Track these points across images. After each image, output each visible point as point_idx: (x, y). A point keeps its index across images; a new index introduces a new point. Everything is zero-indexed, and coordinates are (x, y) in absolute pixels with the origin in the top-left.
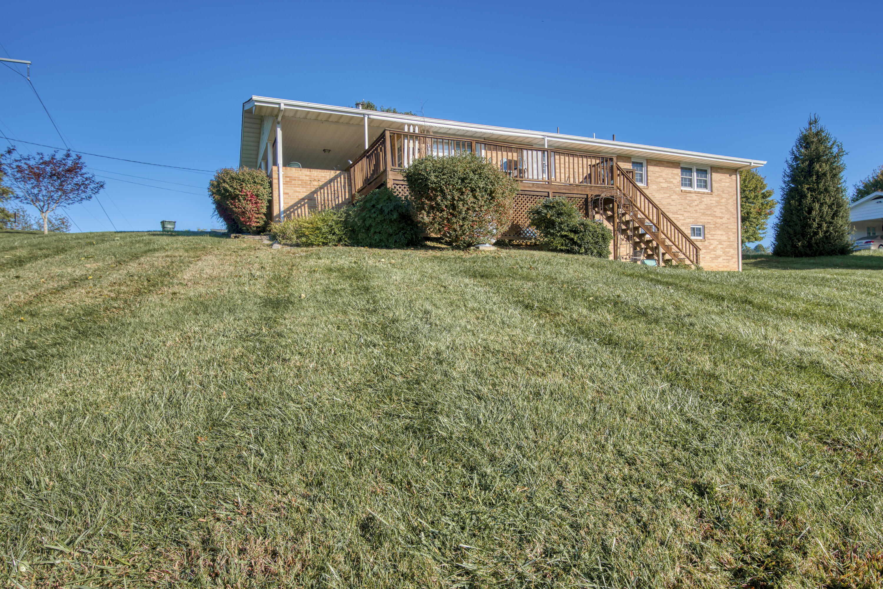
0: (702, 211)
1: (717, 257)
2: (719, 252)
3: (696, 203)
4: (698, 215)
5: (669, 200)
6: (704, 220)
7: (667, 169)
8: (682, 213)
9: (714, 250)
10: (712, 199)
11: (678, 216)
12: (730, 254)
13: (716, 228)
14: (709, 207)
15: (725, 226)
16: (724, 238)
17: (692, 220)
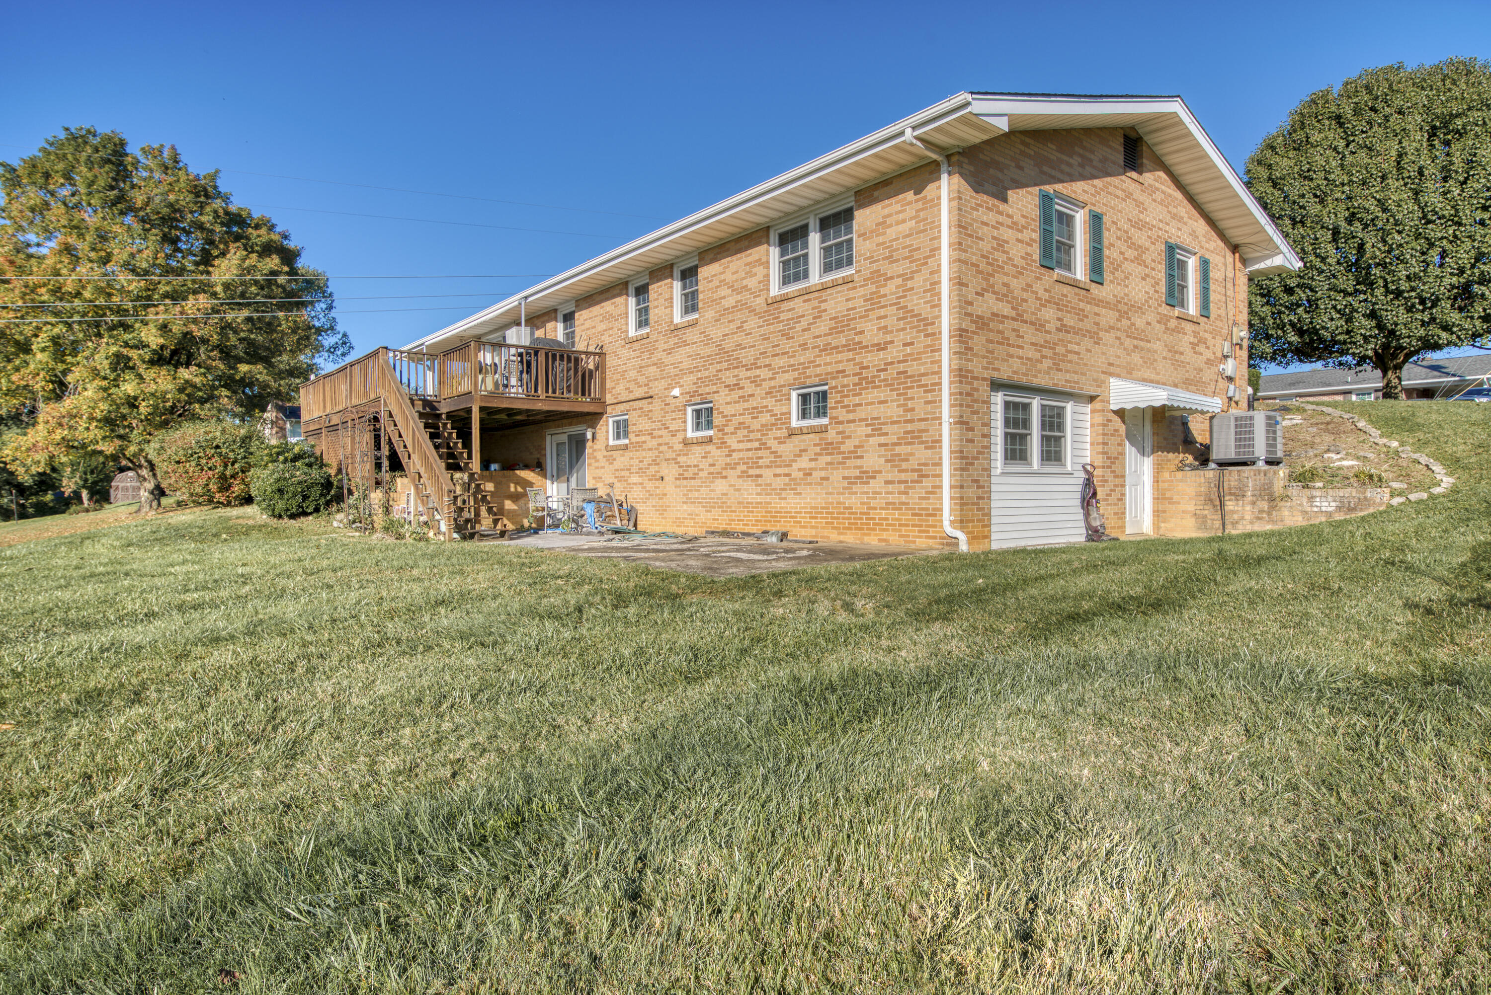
0: (820, 342)
1: (866, 476)
2: (873, 460)
3: (804, 323)
4: (809, 355)
5: (739, 338)
6: (828, 363)
7: (735, 258)
8: (767, 361)
9: (856, 454)
10: (852, 294)
11: (758, 372)
12: (913, 463)
13: (865, 382)
14: (841, 324)
15: (892, 371)
16: (893, 411)
17: (789, 377)
